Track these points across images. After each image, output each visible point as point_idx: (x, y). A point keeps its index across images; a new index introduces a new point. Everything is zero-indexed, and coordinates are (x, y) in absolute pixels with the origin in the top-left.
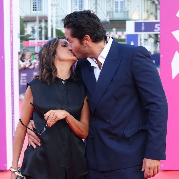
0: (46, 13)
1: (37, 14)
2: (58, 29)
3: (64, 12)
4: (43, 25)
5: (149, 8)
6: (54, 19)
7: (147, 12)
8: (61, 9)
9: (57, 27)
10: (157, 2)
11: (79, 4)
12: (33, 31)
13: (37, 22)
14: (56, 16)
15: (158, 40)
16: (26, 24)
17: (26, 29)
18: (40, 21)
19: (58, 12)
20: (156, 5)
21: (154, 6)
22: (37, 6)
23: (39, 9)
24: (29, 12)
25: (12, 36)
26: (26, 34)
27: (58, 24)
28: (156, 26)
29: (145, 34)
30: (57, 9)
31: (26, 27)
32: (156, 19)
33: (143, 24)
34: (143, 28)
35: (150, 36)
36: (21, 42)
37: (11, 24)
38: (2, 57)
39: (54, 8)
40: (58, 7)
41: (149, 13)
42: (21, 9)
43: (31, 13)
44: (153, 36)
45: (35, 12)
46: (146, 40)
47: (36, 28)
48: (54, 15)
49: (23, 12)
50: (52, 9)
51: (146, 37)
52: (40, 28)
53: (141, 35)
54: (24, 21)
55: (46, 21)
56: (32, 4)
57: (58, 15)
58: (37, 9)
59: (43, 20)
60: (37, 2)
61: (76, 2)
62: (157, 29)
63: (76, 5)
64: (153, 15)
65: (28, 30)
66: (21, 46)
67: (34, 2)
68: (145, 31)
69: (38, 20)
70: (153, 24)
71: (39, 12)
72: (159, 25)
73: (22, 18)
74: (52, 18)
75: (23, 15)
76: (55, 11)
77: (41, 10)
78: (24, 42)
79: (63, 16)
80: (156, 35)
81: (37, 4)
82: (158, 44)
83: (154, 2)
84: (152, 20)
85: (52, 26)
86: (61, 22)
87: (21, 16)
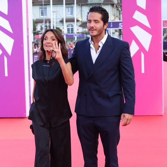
0: (50, 17)
1: (44, 17)
2: (58, 27)
3: (61, 16)
4: (48, 24)
5: (115, 13)
6: (55, 21)
7: (114, 15)
8: (59, 14)
9: (56, 26)
10: (120, 9)
11: (71, 11)
12: (42, 29)
13: (44, 23)
14: (56, 19)
15: (122, 33)
16: (37, 24)
17: (37, 27)
18: (46, 22)
19: (57, 16)
20: (120, 11)
21: (118, 12)
22: (44, 13)
23: (45, 14)
24: (38, 16)
25: (28, 32)
26: (37, 30)
27: (58, 24)
28: (120, 24)
29: (113, 30)
30: (56, 14)
31: (37, 26)
32: (120, 20)
33: (112, 23)
34: (112, 26)
35: (116, 31)
36: (34, 36)
37: (28, 24)
38: (22, 45)
39: (55, 14)
40: (57, 13)
41: (115, 16)
42: (34, 15)
43: (40, 17)
44: (118, 31)
45: (42, 16)
46: (113, 33)
47: (43, 26)
48: (55, 18)
49: (35, 16)
50: (54, 14)
51: (114, 31)
52: (46, 26)
53: (110, 30)
54: (36, 22)
55: (50, 22)
56: (41, 12)
57: (57, 18)
58: (44, 14)
59: (48, 22)
60: (44, 10)
61: (69, 10)
62: (120, 26)
63: (69, 11)
64: (118, 17)
65: (38, 28)
66: (34, 39)
67: (42, 10)
68: (113, 27)
69: (44, 21)
70: (118, 23)
71: (45, 16)
72: (122, 23)
73: (34, 20)
74: (53, 20)
75: (35, 18)
76: (55, 16)
77: (46, 15)
78: (36, 36)
79: (60, 19)
80: (120, 30)
81: (44, 11)
82: (121, 35)
83: (118, 9)
84: (117, 20)
85: (53, 25)
86: (59, 22)
87: (34, 19)
